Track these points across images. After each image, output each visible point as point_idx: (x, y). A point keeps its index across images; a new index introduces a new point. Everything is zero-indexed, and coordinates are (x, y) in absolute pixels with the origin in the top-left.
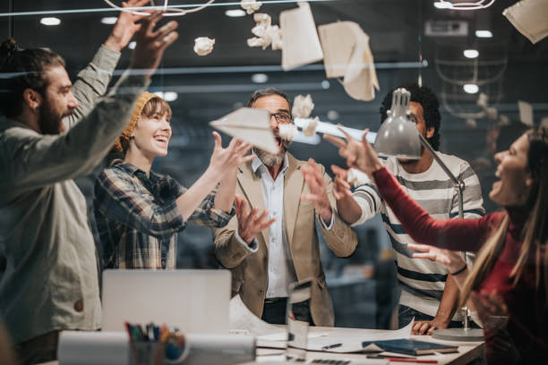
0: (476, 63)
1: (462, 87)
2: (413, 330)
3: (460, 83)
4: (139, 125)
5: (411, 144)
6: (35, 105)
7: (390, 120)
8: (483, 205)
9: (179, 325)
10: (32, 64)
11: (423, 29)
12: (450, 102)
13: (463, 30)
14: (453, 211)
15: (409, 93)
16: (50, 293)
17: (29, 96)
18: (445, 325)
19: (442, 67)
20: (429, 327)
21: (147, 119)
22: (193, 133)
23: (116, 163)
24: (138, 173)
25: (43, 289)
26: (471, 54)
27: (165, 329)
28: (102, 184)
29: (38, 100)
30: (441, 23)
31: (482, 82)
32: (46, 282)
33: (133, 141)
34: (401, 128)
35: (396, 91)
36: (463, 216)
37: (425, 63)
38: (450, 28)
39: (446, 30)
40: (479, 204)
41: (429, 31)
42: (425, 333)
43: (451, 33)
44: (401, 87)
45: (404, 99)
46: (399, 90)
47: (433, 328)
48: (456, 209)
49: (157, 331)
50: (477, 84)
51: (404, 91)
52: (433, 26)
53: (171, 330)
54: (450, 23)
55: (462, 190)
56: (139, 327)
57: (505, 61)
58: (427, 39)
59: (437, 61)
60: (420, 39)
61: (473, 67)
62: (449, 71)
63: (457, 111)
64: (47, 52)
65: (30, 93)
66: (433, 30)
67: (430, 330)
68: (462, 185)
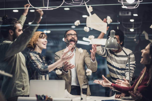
0: (133, 23)
1: (129, 30)
2: (115, 97)
3: (129, 28)
4: (38, 40)
5: (115, 45)
6: (12, 34)
7: (109, 39)
8: (135, 63)
9: (51, 96)
10: (12, 23)
11: (119, 14)
12: (126, 34)
13: (130, 14)
14: (127, 64)
15: (115, 31)
16: (15, 85)
17: (10, 32)
18: (124, 96)
19: (124, 24)
20: (120, 96)
21: (40, 39)
22: (55, 42)
23: (32, 51)
24: (39, 54)
25: (14, 84)
26: (132, 21)
27: (47, 96)
28: (29, 57)
29: (13, 33)
30: (123, 12)
31: (135, 28)
32: (14, 83)
33: (37, 45)
34: (113, 41)
35: (111, 31)
36: (130, 65)
37: (119, 23)
38: (126, 13)
39: (125, 14)
40: (134, 62)
41: (120, 14)
42: (119, 98)
43: (126, 15)
44: (113, 30)
45: (113, 33)
46: (112, 30)
47: (121, 96)
48: (128, 64)
49: (45, 97)
50: (134, 29)
51: (113, 31)
52: (121, 13)
53: (49, 97)
54: (126, 12)
55: (129, 58)
56: (40, 96)
57: (141, 22)
58: (120, 16)
59: (123, 23)
60: (118, 16)
61: (132, 24)
62: (126, 25)
63: (128, 36)
64: (16, 20)
65: (11, 31)
66: (121, 14)
67: (120, 97)
68: (129, 57)
